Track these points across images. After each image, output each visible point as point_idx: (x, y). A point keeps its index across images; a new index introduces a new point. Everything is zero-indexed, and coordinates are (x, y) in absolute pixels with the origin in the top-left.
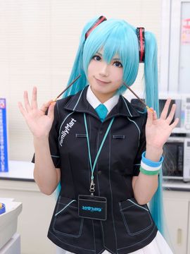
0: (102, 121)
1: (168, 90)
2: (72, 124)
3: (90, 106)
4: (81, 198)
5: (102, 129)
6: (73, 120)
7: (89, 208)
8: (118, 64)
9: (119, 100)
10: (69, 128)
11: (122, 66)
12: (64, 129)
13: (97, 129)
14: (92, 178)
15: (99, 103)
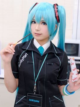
0: (42, 55)
1: (76, 39)
2: (25, 56)
3: (35, 47)
4: (29, 95)
5: (41, 59)
6: (26, 54)
7: (33, 100)
8: (45, 23)
9: (50, 44)
10: (24, 58)
11: (46, 24)
12: (21, 59)
13: (39, 59)
14: (35, 84)
15: (40, 46)
